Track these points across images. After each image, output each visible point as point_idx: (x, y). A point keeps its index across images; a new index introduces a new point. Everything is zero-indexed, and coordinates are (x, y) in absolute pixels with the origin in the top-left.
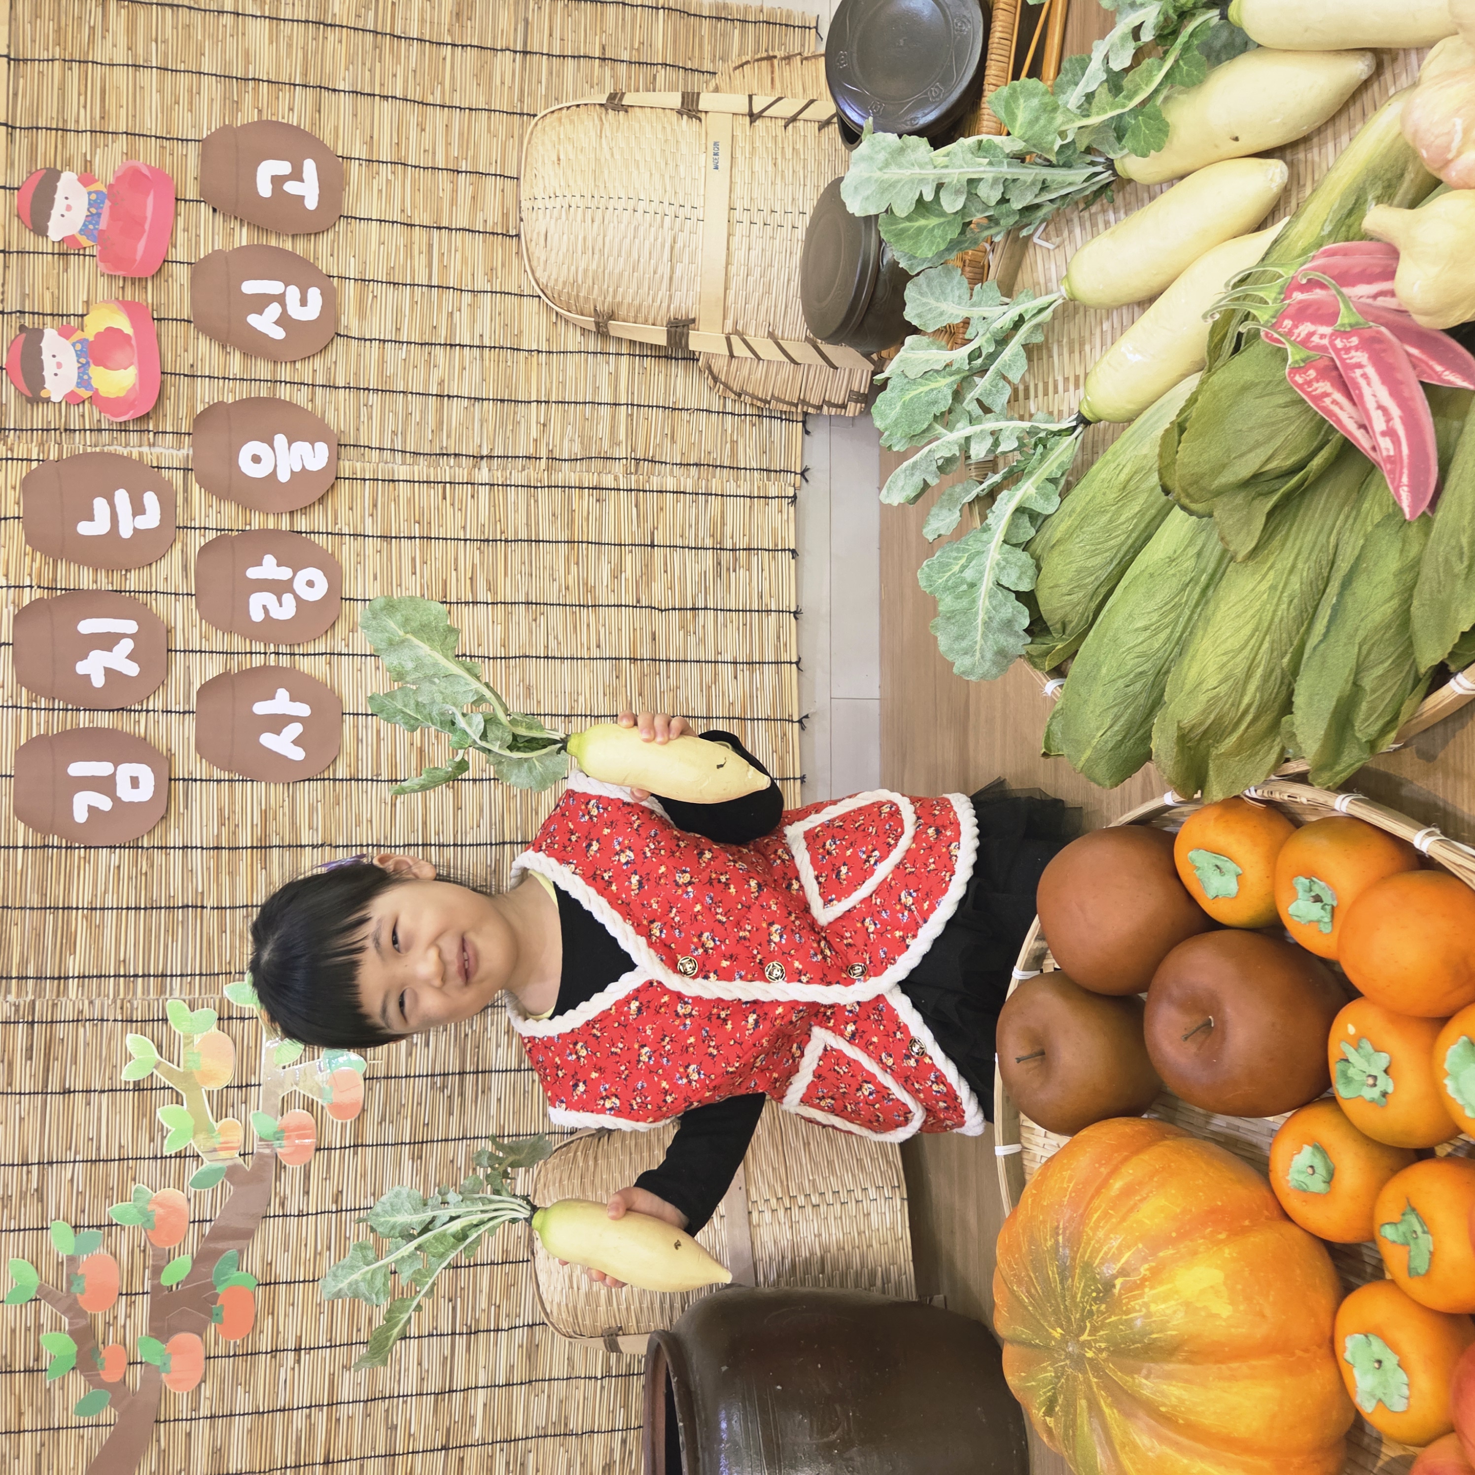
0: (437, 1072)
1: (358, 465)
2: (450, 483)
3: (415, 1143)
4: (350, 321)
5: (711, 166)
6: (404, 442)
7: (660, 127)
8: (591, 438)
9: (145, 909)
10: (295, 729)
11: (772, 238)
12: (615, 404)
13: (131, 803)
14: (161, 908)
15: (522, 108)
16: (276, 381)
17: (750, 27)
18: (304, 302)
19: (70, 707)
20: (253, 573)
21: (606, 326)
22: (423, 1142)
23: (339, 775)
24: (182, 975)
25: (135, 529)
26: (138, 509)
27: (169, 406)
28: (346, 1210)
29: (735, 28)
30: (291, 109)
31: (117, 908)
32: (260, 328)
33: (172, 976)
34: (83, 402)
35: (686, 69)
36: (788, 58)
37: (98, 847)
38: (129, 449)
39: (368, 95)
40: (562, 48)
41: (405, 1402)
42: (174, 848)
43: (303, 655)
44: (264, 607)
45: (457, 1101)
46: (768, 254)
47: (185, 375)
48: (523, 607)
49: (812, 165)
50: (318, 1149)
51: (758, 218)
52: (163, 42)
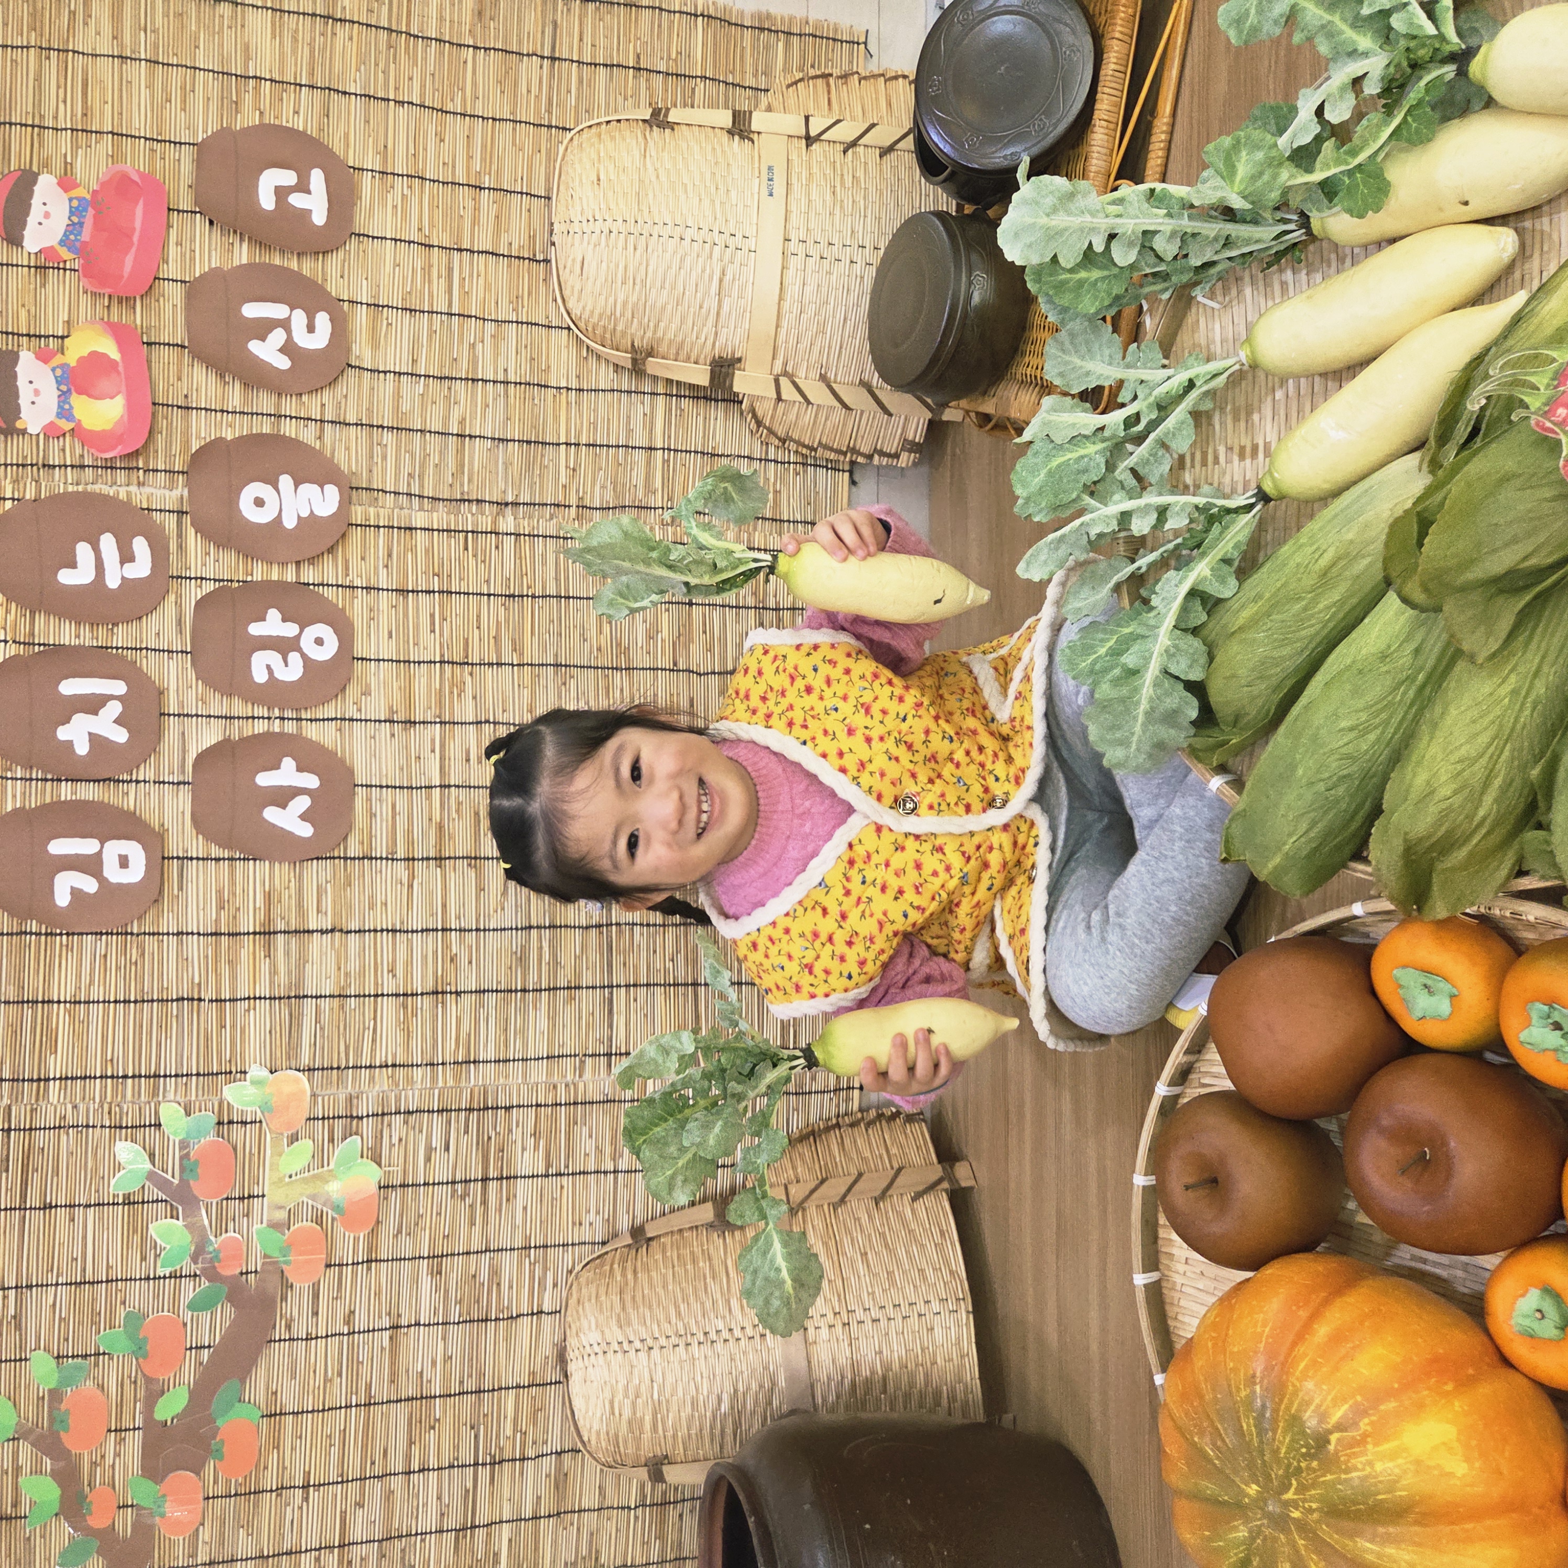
0: (458, 1178)
1: (372, 510)
2: (473, 532)
3: (434, 1257)
4: (362, 352)
5: (765, 192)
6: (422, 486)
7: (709, 148)
8: (624, 485)
9: (136, 1002)
10: (302, 803)
11: (829, 273)
12: (650, 449)
13: (120, 886)
14: (152, 1001)
15: (550, 120)
16: (280, 416)
17: (795, 40)
18: (311, 329)
19: (49, 776)
20: (255, 629)
21: (644, 364)
22: (442, 1256)
23: (351, 854)
24: (176, 1076)
25: (123, 578)
26: (127, 557)
27: (160, 440)
28: (359, 1332)
29: (778, 40)
30: (296, 112)
31: (104, 1002)
32: (262, 356)
33: (165, 1076)
34: (64, 435)
35: (727, 84)
36: (845, 77)
37: (82, 934)
38: (115, 488)
39: (383, 99)
40: (593, 55)
41: (423, 1540)
42: (168, 934)
43: (311, 720)
44: (268, 667)
45: (479, 1210)
46: (824, 290)
47: (178, 407)
48: (551, 670)
49: (873, 195)
50: (328, 1266)
51: (814, 251)
52: (153, 31)
